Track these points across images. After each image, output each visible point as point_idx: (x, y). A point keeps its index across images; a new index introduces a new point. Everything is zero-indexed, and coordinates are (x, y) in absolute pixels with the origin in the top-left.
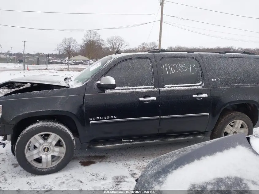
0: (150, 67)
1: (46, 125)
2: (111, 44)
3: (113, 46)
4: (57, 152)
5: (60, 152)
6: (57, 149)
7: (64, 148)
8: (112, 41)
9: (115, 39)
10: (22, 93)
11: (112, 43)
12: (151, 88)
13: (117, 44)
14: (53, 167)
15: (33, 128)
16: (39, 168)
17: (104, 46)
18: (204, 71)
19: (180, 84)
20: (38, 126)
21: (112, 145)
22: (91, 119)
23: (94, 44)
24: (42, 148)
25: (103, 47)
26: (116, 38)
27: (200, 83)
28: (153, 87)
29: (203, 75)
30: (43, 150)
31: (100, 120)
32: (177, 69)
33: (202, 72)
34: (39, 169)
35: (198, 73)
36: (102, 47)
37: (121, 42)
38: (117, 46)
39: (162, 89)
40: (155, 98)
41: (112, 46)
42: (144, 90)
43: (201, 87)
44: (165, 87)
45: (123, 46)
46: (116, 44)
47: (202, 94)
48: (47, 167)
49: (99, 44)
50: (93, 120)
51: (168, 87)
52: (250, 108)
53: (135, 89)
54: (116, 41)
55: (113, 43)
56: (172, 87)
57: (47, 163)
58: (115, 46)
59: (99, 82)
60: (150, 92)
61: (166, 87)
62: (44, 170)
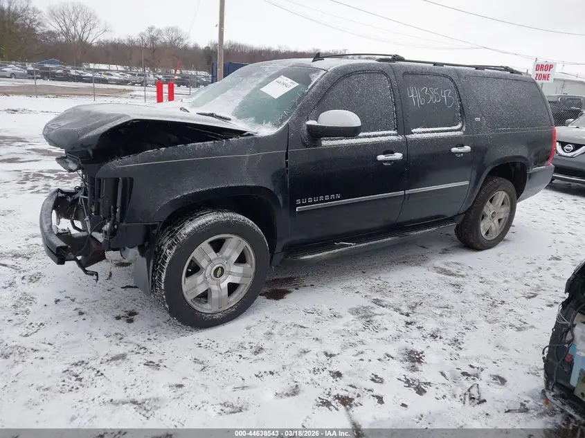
0: (389, 92)
1: (225, 218)
2: (62, 24)
3: (68, 30)
4: (239, 275)
5: (244, 275)
6: (239, 269)
7: (252, 266)
8: (63, 14)
9: (71, 10)
10: (167, 147)
11: (64, 21)
12: (394, 135)
13: (79, 24)
14: (232, 307)
15: (199, 226)
16: (206, 314)
17: (42, 28)
18: (464, 103)
19: (431, 127)
20: (210, 221)
21: (327, 253)
22: (298, 201)
23: (16, 20)
24: (211, 269)
25: (39, 30)
26: (74, 8)
27: (459, 126)
28: (395, 132)
29: (462, 111)
30: (212, 273)
31: (313, 203)
32: (427, 98)
33: (461, 105)
34: (207, 316)
35: (455, 106)
36: (37, 29)
37: (89, 20)
38: (80, 30)
39: (409, 136)
40: (402, 155)
41: (65, 29)
42: (383, 139)
43: (462, 133)
44: (412, 133)
45: (94, 31)
46: (74, 24)
47: (463, 146)
48: (221, 310)
49: (28, 21)
50: (302, 205)
51: (419, 133)
52: (513, 170)
53: (369, 137)
54: (73, 17)
55: (67, 20)
56: (424, 132)
57: (220, 300)
58: (72, 30)
59: (311, 122)
60: (394, 143)
61: (415, 132)
62: (217, 316)
